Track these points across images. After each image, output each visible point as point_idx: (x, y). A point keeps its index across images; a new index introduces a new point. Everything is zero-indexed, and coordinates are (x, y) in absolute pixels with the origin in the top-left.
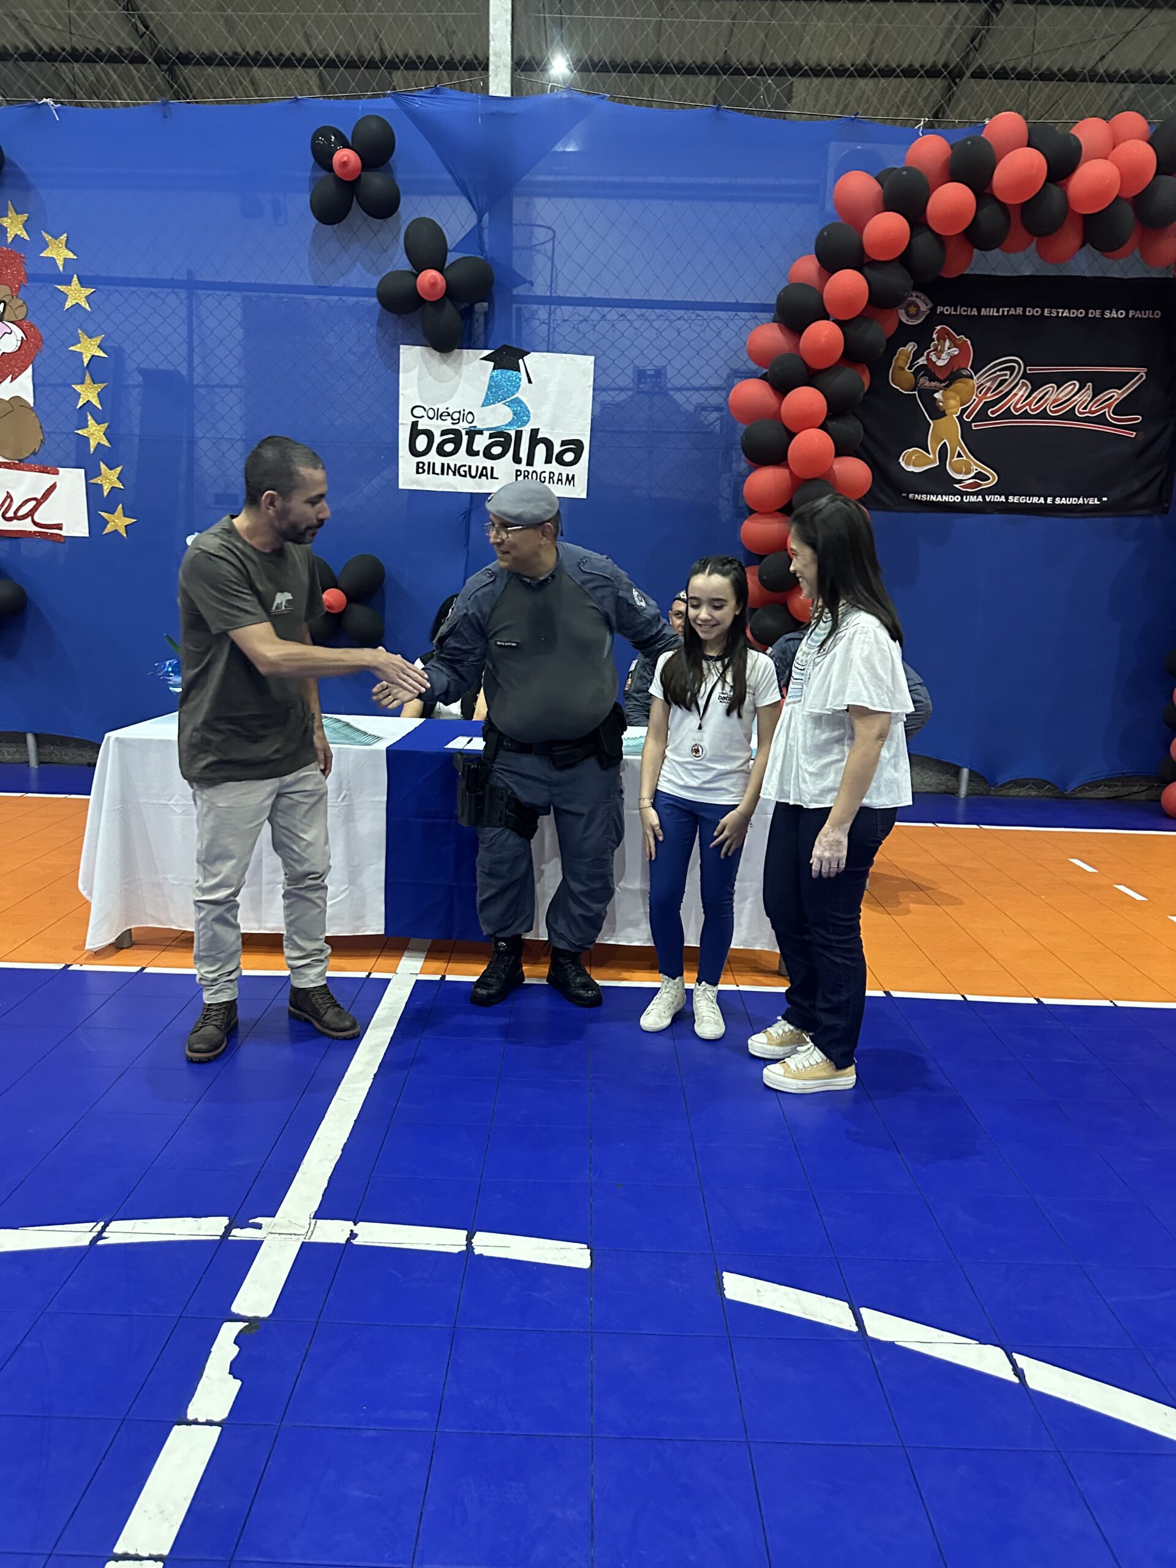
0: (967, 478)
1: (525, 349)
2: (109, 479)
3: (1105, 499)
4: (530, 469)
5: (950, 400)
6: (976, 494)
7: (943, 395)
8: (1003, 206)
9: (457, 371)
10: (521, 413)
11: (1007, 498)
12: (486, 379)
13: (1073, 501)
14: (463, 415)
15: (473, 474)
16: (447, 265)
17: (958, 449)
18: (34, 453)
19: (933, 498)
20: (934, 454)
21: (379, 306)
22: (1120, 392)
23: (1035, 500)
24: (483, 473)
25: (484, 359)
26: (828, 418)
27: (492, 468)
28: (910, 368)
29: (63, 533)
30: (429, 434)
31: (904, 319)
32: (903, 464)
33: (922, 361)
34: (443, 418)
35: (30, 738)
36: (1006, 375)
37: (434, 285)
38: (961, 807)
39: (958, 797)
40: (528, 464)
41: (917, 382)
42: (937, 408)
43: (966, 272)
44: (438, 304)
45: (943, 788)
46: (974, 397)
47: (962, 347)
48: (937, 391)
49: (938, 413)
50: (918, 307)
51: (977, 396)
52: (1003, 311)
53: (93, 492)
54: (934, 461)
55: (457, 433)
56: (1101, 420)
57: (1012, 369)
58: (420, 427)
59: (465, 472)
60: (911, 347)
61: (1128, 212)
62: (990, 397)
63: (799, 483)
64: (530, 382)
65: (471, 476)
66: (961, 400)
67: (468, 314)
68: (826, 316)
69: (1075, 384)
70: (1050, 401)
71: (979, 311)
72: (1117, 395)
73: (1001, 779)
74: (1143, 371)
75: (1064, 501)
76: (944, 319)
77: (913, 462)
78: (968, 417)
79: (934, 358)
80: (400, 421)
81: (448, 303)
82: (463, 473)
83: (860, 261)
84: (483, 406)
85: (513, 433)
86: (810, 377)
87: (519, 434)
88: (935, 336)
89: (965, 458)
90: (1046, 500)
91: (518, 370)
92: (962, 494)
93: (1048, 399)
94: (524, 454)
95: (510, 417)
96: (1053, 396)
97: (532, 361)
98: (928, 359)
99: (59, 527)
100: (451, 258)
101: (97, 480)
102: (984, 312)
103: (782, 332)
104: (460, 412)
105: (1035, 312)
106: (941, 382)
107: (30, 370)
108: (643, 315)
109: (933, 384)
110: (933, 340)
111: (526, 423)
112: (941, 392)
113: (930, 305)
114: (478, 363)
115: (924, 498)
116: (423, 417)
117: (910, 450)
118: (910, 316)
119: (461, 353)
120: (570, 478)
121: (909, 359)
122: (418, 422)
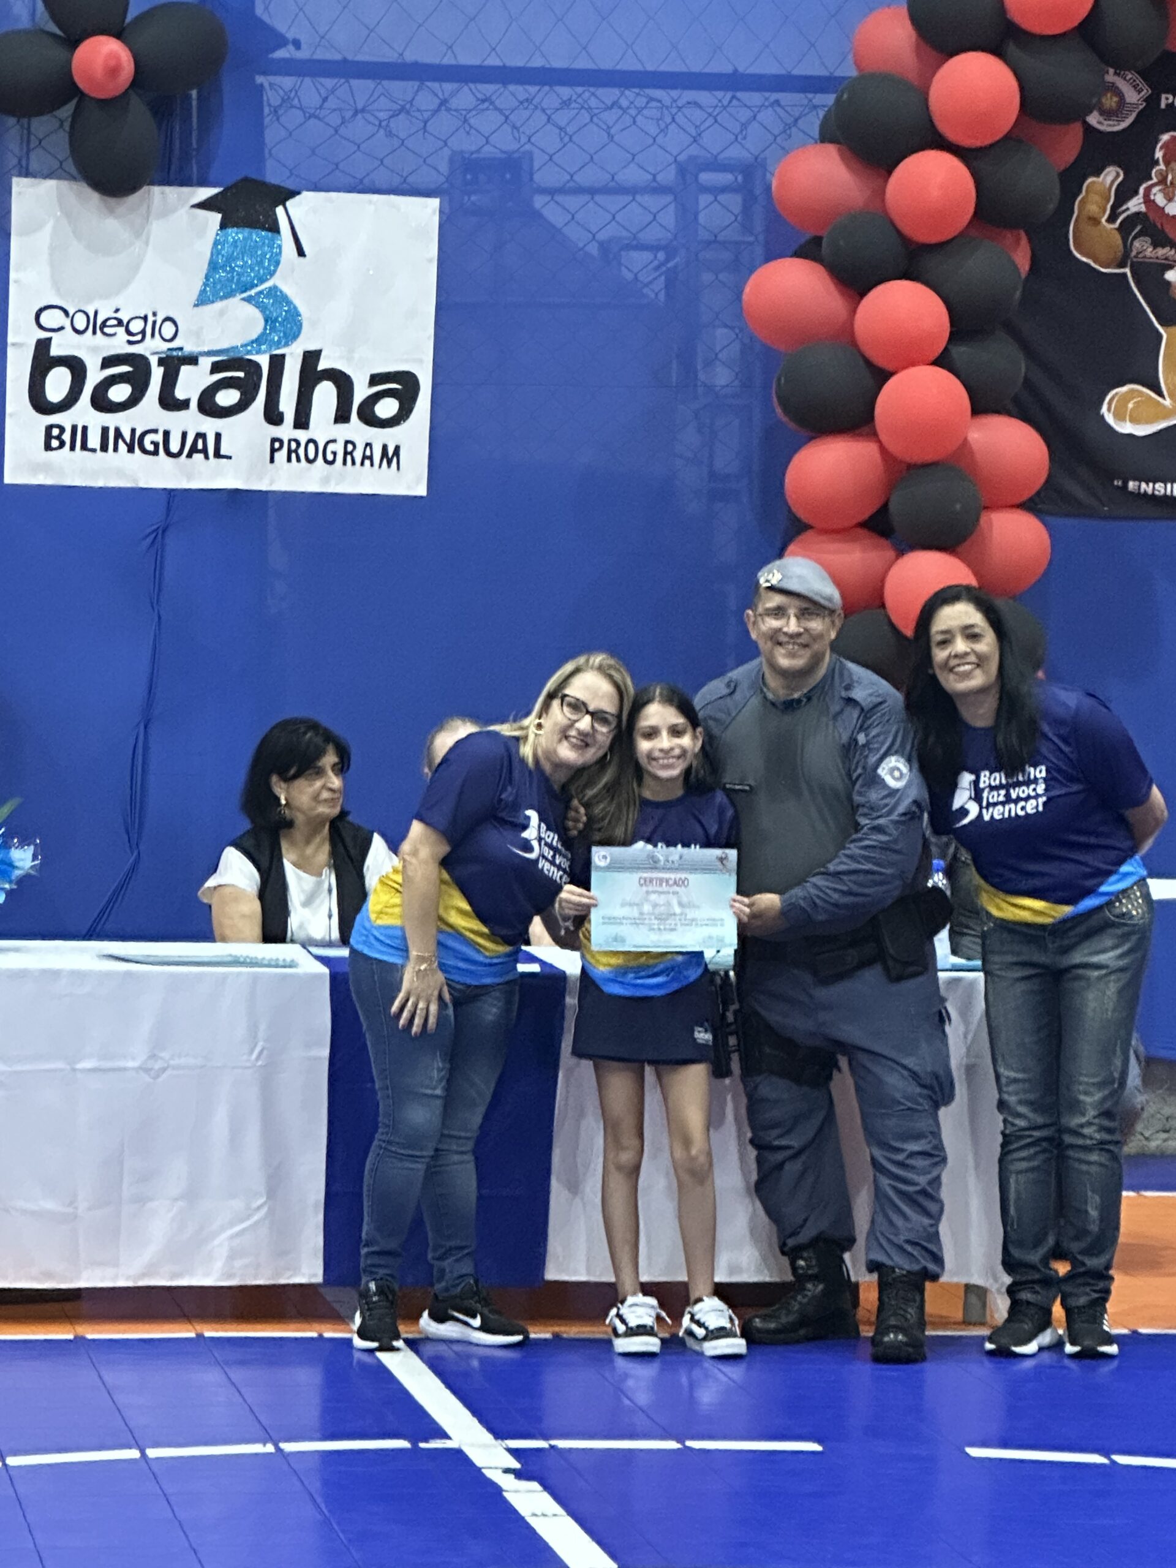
4: (302, 435)
9: (139, 232)
10: (283, 319)
12: (204, 248)
14: (151, 326)
15: (174, 447)
16: (132, 21)
20: (1172, 399)
24: (197, 446)
26: (952, 343)
27: (218, 436)
28: (1112, 219)
30: (76, 367)
31: (1096, 121)
32: (1110, 419)
33: (1135, 205)
34: (106, 330)
40: (296, 426)
41: (1127, 249)
42: (1174, 302)
48: (1170, 268)
50: (1120, 94)
55: (139, 364)
58: (55, 351)
59: (156, 444)
60: (1111, 177)
63: (900, 471)
64: (301, 253)
65: (168, 453)
67: (161, 111)
68: (936, 141)
76: (1174, 119)
77: (1130, 415)
79: (1160, 199)
80: (10, 339)
81: (138, 107)
82: (150, 448)
84: (196, 305)
85: (264, 361)
86: (913, 262)
87: (277, 363)
88: (1159, 154)
91: (275, 229)
94: (287, 404)
95: (257, 325)
97: (305, 211)
98: (1147, 200)
103: (845, 164)
104: (145, 318)
108: (530, 100)
109: (1161, 252)
110: (1157, 163)
111: (293, 339)
113: (1146, 92)
114: (187, 213)
115: (1160, 488)
116: (62, 328)
117: (1124, 389)
118: (1107, 114)
119: (149, 191)
120: (390, 453)
121: (1108, 201)
122: (50, 339)
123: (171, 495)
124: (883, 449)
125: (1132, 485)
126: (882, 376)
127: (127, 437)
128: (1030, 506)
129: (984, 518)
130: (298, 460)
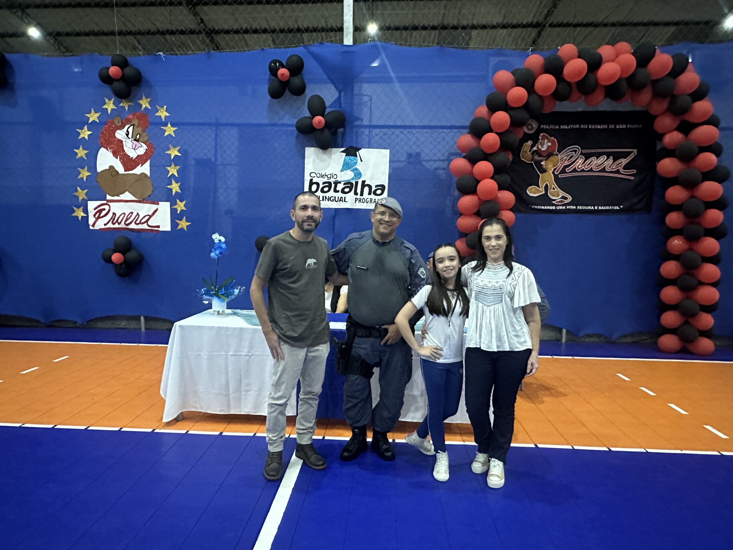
0: (558, 199)
1: (359, 147)
2: (181, 206)
3: (622, 207)
4: (362, 197)
5: (549, 165)
6: (563, 205)
7: (545, 163)
8: (569, 83)
9: (330, 157)
10: (358, 174)
11: (576, 207)
12: (342, 160)
13: (607, 208)
14: (332, 176)
15: (337, 200)
16: (326, 113)
17: (553, 186)
18: (149, 196)
19: (543, 208)
20: (542, 189)
21: (296, 132)
22: (625, 160)
23: (589, 208)
24: (341, 200)
25: (343, 152)
26: (494, 174)
27: (345, 198)
28: (530, 152)
29: (160, 229)
30: (318, 184)
31: (527, 131)
32: (528, 193)
33: (535, 148)
34: (324, 177)
35: (142, 318)
36: (573, 153)
37: (320, 122)
38: (563, 347)
39: (561, 342)
40: (360, 196)
41: (533, 157)
42: (543, 169)
43: (553, 110)
44: (322, 130)
45: (554, 338)
46: (559, 164)
47: (553, 142)
48: (542, 161)
49: (544, 171)
50: (532, 126)
51: (560, 163)
52: (570, 127)
53: (173, 211)
54: (542, 191)
55: (330, 183)
56: (618, 172)
57: (576, 151)
58: (314, 181)
59: (333, 199)
60: (530, 143)
61: (624, 84)
62: (566, 163)
63: (482, 202)
64: (361, 161)
65: (335, 201)
66: (553, 164)
67: (335, 133)
68: (491, 131)
69: (605, 157)
70: (593, 165)
71: (560, 127)
72: (624, 161)
73: (581, 334)
74: (635, 151)
75: (603, 208)
76: (543, 130)
77: (533, 192)
78: (557, 172)
79: (540, 147)
80: (305, 179)
81: (326, 130)
82: (332, 200)
83: (506, 107)
84: (341, 171)
85: (354, 183)
86: (486, 157)
87: (357, 183)
88: (540, 138)
89: (556, 190)
90: (594, 207)
91: (356, 156)
92: (556, 205)
93: (592, 164)
94: (359, 191)
95: (353, 176)
96: (596, 162)
97: (363, 152)
98: (538, 148)
99: (158, 227)
100: (327, 111)
101: (175, 207)
102: (562, 127)
103: (472, 137)
104: (331, 174)
105: (586, 126)
106: (544, 157)
107: (149, 162)
108: (410, 132)
109: (540, 158)
110: (540, 139)
111: (360, 178)
112: (544, 162)
113: (538, 125)
114: (339, 153)
115: (539, 207)
116: (315, 177)
117: (532, 187)
118: (529, 129)
119: (331, 150)
121: (529, 147)
122: (312, 179)
123: (336, 209)
124: (479, 198)
125: (533, 207)
126: (478, 182)
127: (328, 198)
128: (511, 210)
129: (501, 212)
130: (361, 202)
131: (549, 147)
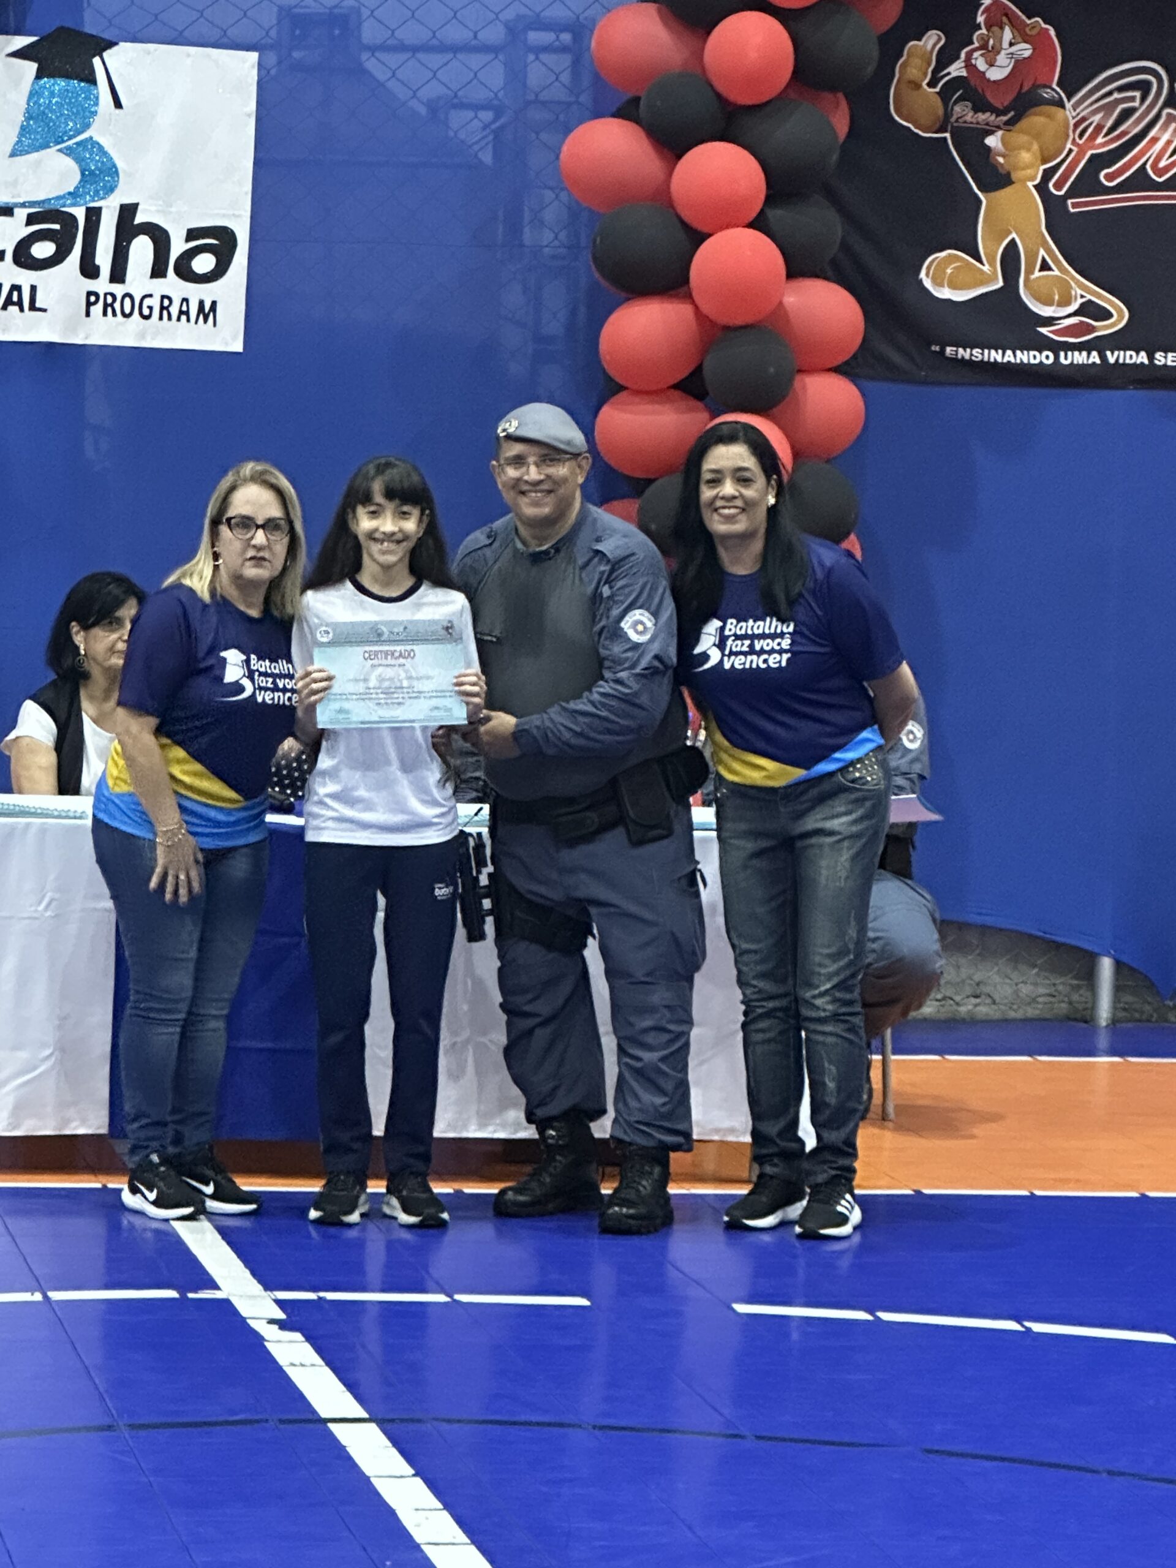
0: (1064, 314)
4: (118, 290)
5: (1020, 151)
6: (1087, 347)
7: (1003, 140)
10: (100, 172)
11: (1151, 357)
12: (21, 98)
17: (1042, 252)
19: (996, 356)
20: (992, 264)
24: (12, 298)
25: (20, 54)
26: (770, 200)
27: (33, 289)
28: (931, 84)
32: (928, 283)
33: (956, 69)
36: (1133, 99)
40: (112, 280)
41: (948, 115)
42: (994, 167)
45: (1061, 1005)
46: (1069, 146)
47: (1038, 41)
48: (990, 133)
49: (995, 178)
51: (1074, 142)
54: (992, 279)
57: (1145, 87)
60: (933, 40)
62: (1102, 145)
63: (714, 333)
64: (118, 104)
66: (1041, 149)
77: (948, 280)
78: (1059, 185)
79: (981, 64)
84: (13, 155)
85: (80, 213)
86: (730, 124)
87: (94, 215)
88: (980, 19)
91: (93, 81)
92: (1056, 347)
94: (104, 258)
95: (73, 179)
97: (123, 62)
98: (969, 65)
103: (664, 23)
106: (999, 113)
109: (982, 117)
110: (979, 27)
111: (110, 190)
112: (1000, 133)
114: (2, 63)
115: (977, 354)
117: (943, 254)
120: (207, 308)
121: (929, 65)
124: (699, 312)
125: (949, 350)
126: (698, 238)
128: (846, 370)
129: (798, 381)
130: (114, 314)
131: (1020, 65)
